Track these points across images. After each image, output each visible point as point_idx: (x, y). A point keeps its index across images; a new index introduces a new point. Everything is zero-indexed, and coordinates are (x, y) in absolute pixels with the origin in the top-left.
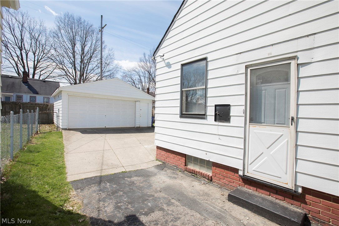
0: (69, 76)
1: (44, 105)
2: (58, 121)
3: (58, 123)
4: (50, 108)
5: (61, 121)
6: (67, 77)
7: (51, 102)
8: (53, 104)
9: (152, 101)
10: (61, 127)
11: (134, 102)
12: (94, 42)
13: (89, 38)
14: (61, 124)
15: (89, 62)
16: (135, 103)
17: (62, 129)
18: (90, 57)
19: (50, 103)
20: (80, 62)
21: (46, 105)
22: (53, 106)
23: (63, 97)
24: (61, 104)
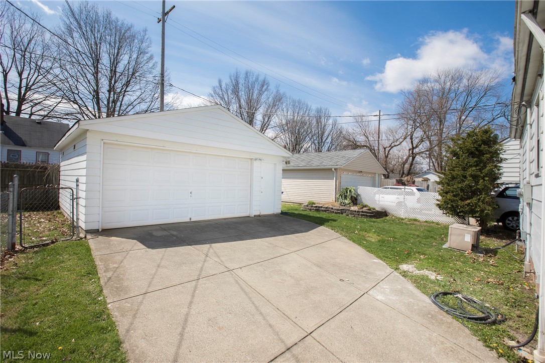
0: (87, 115)
1: (37, 168)
2: (75, 210)
3: (75, 213)
4: (51, 174)
5: (82, 210)
6: (83, 117)
7: (53, 160)
8: (59, 166)
9: (282, 159)
10: (82, 224)
11: (250, 160)
12: (135, 56)
13: (125, 50)
14: (82, 217)
15: (125, 91)
16: (252, 164)
17: (87, 232)
18: (127, 82)
19: (50, 162)
20: (108, 91)
21: (42, 167)
22: (57, 170)
23: (88, 148)
24: (84, 165)
